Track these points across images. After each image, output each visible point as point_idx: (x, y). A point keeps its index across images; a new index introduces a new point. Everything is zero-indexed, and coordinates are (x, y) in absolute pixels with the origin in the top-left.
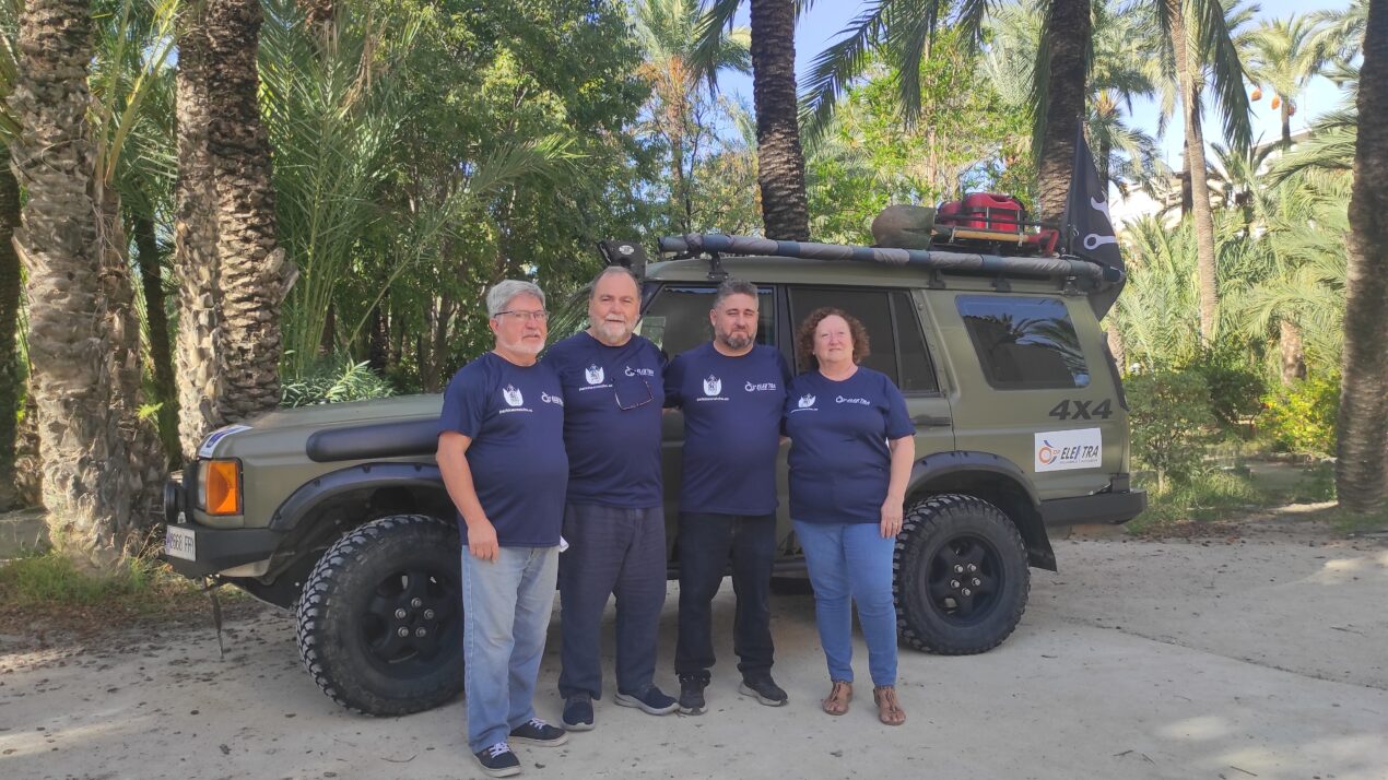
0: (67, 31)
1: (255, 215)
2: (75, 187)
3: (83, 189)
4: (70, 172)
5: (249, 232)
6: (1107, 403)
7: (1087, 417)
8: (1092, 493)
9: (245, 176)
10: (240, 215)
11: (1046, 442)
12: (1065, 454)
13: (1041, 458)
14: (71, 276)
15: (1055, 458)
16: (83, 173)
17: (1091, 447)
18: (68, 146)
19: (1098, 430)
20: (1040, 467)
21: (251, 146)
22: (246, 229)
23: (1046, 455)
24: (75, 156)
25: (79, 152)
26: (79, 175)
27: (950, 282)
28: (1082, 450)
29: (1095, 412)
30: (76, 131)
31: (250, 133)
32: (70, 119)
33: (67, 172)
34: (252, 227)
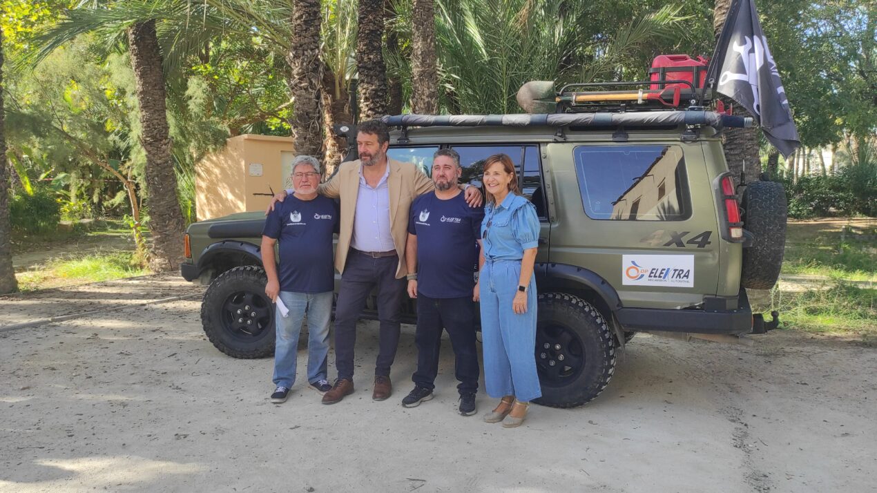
0: (304, 21)
1: (372, 103)
2: (307, 96)
3: (313, 96)
4: (306, 89)
5: (369, 112)
6: (707, 234)
7: (680, 244)
8: (679, 308)
9: (368, 83)
10: (365, 103)
11: (633, 262)
12: (653, 273)
13: (627, 274)
14: (305, 138)
15: (642, 276)
16: (312, 89)
17: (683, 271)
18: (305, 77)
19: (693, 256)
20: (626, 281)
21: (369, 66)
22: (368, 110)
23: (633, 272)
24: (308, 81)
25: (309, 79)
26: (310, 90)
27: (571, 137)
28: (671, 273)
29: (691, 242)
30: (307, 69)
31: (370, 59)
32: (305, 64)
33: (305, 89)
34: (370, 109)
